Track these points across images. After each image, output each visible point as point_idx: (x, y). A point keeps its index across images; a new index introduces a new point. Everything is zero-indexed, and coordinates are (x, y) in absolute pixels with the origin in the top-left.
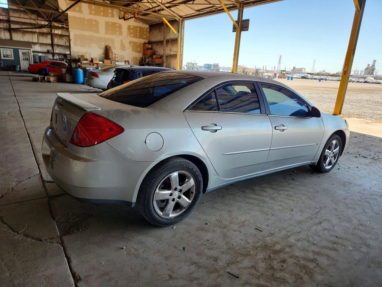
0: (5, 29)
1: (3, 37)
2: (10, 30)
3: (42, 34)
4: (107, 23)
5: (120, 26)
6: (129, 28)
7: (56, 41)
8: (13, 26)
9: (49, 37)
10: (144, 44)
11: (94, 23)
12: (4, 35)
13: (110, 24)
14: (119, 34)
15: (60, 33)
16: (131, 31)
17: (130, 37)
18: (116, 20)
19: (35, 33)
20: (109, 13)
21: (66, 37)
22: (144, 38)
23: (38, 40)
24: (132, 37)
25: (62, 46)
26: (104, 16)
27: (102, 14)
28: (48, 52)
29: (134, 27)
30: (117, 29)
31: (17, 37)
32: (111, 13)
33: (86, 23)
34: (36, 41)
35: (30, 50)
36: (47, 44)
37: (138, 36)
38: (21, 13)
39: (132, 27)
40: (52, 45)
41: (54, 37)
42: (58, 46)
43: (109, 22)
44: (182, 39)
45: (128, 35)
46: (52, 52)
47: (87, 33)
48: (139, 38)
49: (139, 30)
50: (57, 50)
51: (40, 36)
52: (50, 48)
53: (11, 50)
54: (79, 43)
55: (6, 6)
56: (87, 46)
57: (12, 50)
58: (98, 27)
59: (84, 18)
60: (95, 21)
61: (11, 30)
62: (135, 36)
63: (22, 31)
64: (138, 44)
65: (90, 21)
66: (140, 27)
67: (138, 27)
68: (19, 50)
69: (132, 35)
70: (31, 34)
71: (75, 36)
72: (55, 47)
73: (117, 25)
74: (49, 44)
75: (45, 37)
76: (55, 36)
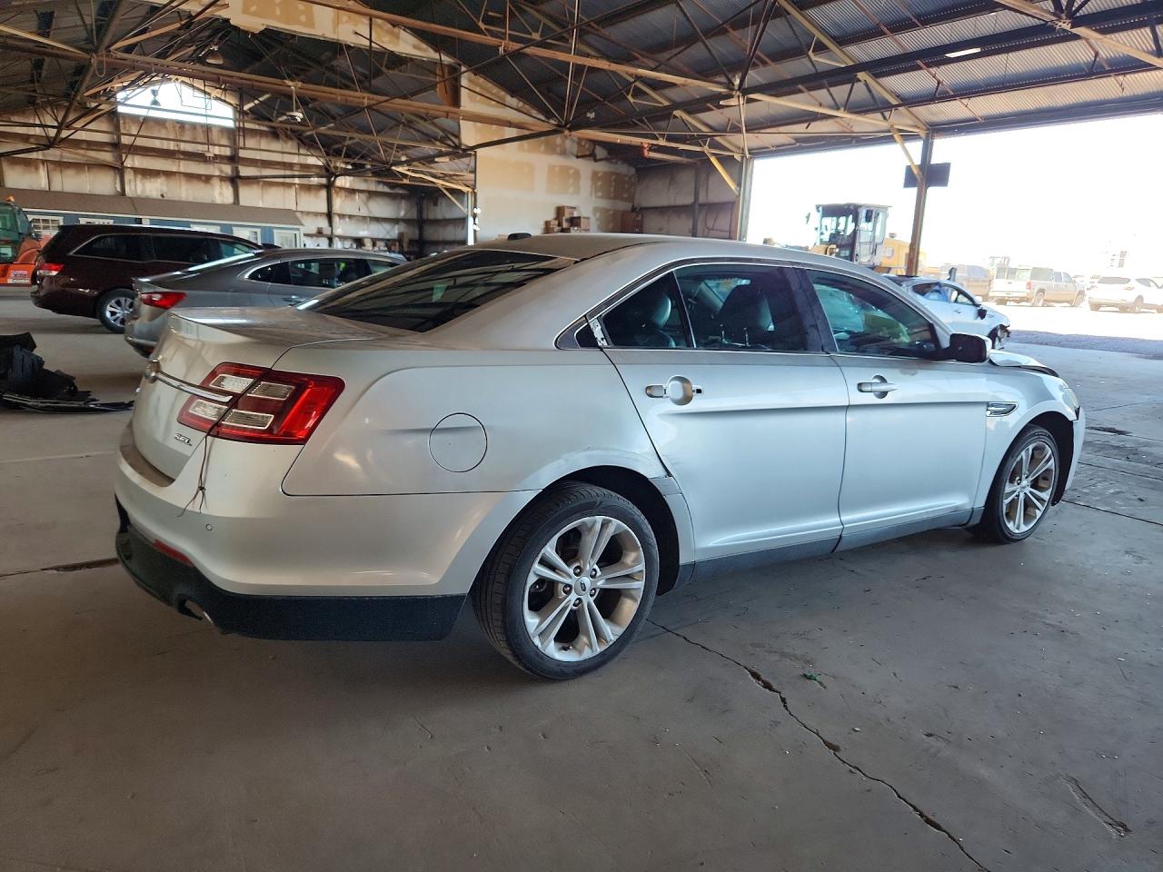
0: (222, 179)
1: (219, 200)
2: (235, 180)
3: (308, 188)
4: (552, 168)
5: (577, 174)
6: (595, 175)
7: (339, 204)
8: (245, 171)
9: (323, 193)
10: (625, 212)
11: (527, 168)
12: (221, 194)
13: (557, 169)
14: (574, 193)
15: (348, 186)
16: (599, 183)
17: (597, 197)
18: (571, 161)
19: (290, 185)
20: (557, 146)
21: (361, 195)
22: (624, 200)
23: (297, 205)
24: (600, 197)
25: (350, 217)
26: (546, 152)
27: (542, 148)
28: (320, 233)
29: (606, 174)
31: (250, 196)
32: (560, 145)
33: (511, 169)
35: (298, 229)
36: (316, 214)
37: (612, 195)
38: (261, 137)
39: (600, 175)
40: (329, 216)
41: (334, 196)
42: (342, 216)
43: (554, 167)
44: (746, 201)
45: (591, 195)
46: (329, 233)
47: (511, 194)
48: (615, 198)
49: (615, 180)
50: (341, 228)
51: (302, 194)
52: (323, 223)
53: (256, 233)
55: (230, 124)
57: (259, 231)
58: (533, 177)
59: (508, 159)
60: (529, 164)
61: (239, 181)
62: (607, 196)
63: (261, 183)
64: (611, 212)
65: (520, 164)
66: (616, 174)
67: (612, 173)
68: (275, 231)
69: (600, 194)
70: (282, 189)
72: (336, 220)
73: (571, 171)
74: (321, 214)
75: (312, 195)
76: (337, 193)
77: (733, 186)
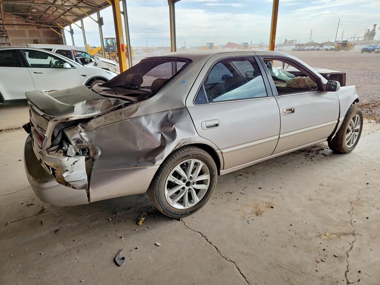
4: (30, 31)
5: (38, 32)
6: (44, 32)
10: (56, 40)
11: (22, 32)
13: (32, 31)
14: (38, 37)
18: (35, 28)
22: (55, 37)
23: (6, 41)
24: (47, 37)
26: (27, 27)
29: (47, 31)
30: (37, 34)
33: (17, 32)
34: (5, 42)
37: (51, 36)
44: (64, 37)
45: (44, 36)
47: (19, 38)
48: (52, 37)
54: (15, 44)
56: (20, 45)
58: (25, 34)
59: (16, 30)
60: (22, 31)
65: (20, 31)
69: (47, 36)
71: (12, 40)
73: (36, 31)
77: (60, 34)
